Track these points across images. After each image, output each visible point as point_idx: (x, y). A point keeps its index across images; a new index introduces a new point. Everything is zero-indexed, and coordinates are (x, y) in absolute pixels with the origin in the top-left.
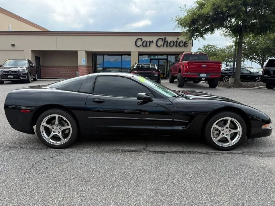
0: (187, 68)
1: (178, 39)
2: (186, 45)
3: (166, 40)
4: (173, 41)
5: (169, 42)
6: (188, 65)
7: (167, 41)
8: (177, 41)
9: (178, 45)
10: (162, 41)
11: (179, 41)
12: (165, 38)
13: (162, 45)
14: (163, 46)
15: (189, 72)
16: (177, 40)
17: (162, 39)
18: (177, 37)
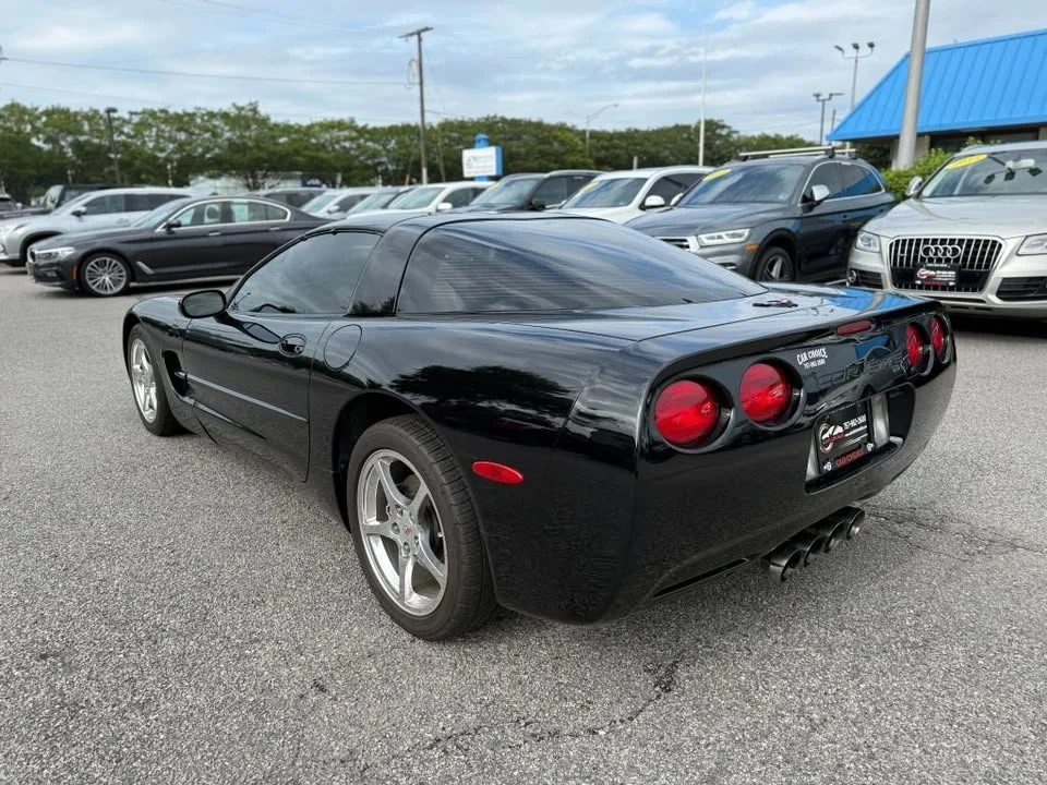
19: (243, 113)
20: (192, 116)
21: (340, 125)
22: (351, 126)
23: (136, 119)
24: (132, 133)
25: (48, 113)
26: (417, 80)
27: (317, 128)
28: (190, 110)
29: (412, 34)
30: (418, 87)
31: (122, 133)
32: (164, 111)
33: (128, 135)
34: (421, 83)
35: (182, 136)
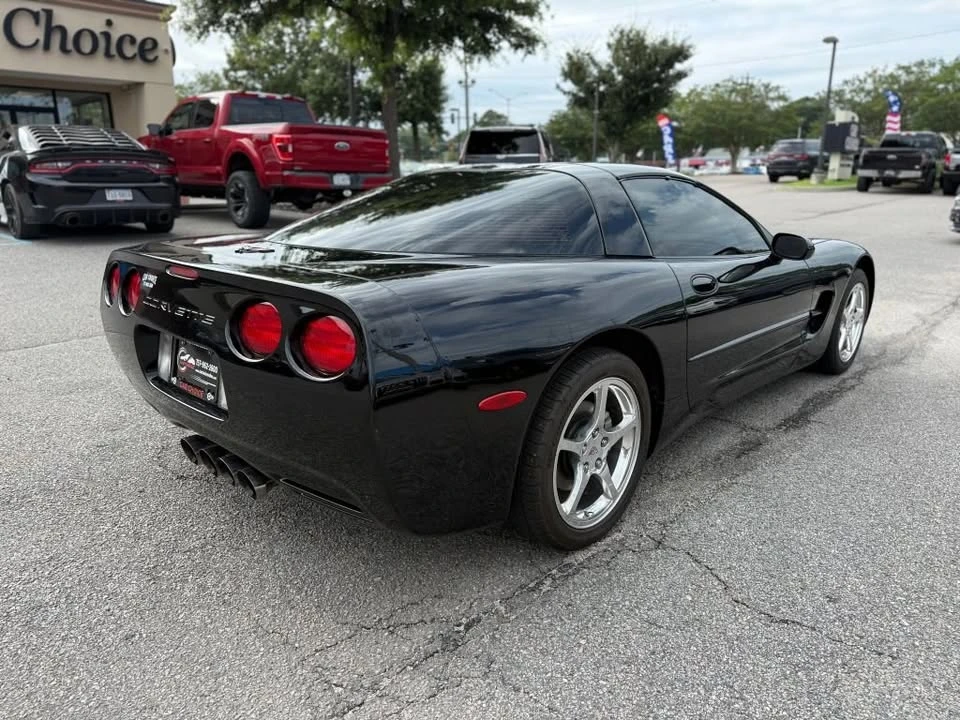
0: (290, 149)
1: (109, 23)
2: (151, 57)
3: (54, 23)
4: (92, 34)
5: (71, 34)
6: (294, 142)
7: (63, 30)
8: (107, 36)
9: (113, 51)
10: (37, 22)
11: (115, 37)
12: (49, 13)
13: (37, 41)
14: (47, 47)
15: (296, 168)
16: (105, 29)
17: (36, 16)
18: (102, 18)
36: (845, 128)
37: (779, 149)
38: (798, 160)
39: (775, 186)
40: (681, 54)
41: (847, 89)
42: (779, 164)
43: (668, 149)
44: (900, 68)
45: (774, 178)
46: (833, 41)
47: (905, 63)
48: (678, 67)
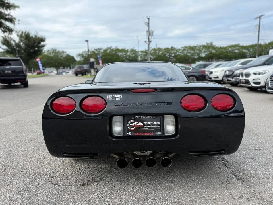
19: (208, 45)
20: (196, 47)
21: (235, 46)
22: (238, 46)
23: (183, 49)
24: (182, 52)
25: (165, 49)
26: (258, 30)
27: (228, 47)
28: (195, 45)
29: (258, 18)
30: (258, 33)
31: (179, 52)
32: (189, 46)
33: (181, 53)
34: (259, 31)
35: (193, 52)
36: (93, 62)
37: (76, 67)
38: (82, 71)
39: (77, 77)
40: (43, 40)
41: (84, 54)
42: (78, 71)
43: (41, 67)
44: (95, 49)
45: (77, 75)
46: (87, 41)
47: (96, 48)
48: (42, 43)
